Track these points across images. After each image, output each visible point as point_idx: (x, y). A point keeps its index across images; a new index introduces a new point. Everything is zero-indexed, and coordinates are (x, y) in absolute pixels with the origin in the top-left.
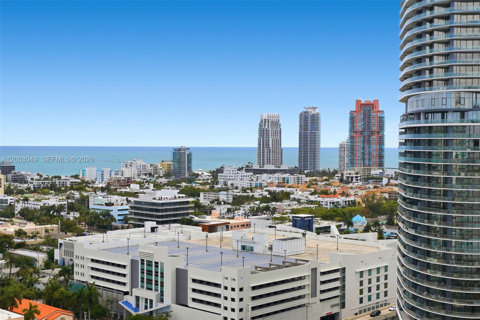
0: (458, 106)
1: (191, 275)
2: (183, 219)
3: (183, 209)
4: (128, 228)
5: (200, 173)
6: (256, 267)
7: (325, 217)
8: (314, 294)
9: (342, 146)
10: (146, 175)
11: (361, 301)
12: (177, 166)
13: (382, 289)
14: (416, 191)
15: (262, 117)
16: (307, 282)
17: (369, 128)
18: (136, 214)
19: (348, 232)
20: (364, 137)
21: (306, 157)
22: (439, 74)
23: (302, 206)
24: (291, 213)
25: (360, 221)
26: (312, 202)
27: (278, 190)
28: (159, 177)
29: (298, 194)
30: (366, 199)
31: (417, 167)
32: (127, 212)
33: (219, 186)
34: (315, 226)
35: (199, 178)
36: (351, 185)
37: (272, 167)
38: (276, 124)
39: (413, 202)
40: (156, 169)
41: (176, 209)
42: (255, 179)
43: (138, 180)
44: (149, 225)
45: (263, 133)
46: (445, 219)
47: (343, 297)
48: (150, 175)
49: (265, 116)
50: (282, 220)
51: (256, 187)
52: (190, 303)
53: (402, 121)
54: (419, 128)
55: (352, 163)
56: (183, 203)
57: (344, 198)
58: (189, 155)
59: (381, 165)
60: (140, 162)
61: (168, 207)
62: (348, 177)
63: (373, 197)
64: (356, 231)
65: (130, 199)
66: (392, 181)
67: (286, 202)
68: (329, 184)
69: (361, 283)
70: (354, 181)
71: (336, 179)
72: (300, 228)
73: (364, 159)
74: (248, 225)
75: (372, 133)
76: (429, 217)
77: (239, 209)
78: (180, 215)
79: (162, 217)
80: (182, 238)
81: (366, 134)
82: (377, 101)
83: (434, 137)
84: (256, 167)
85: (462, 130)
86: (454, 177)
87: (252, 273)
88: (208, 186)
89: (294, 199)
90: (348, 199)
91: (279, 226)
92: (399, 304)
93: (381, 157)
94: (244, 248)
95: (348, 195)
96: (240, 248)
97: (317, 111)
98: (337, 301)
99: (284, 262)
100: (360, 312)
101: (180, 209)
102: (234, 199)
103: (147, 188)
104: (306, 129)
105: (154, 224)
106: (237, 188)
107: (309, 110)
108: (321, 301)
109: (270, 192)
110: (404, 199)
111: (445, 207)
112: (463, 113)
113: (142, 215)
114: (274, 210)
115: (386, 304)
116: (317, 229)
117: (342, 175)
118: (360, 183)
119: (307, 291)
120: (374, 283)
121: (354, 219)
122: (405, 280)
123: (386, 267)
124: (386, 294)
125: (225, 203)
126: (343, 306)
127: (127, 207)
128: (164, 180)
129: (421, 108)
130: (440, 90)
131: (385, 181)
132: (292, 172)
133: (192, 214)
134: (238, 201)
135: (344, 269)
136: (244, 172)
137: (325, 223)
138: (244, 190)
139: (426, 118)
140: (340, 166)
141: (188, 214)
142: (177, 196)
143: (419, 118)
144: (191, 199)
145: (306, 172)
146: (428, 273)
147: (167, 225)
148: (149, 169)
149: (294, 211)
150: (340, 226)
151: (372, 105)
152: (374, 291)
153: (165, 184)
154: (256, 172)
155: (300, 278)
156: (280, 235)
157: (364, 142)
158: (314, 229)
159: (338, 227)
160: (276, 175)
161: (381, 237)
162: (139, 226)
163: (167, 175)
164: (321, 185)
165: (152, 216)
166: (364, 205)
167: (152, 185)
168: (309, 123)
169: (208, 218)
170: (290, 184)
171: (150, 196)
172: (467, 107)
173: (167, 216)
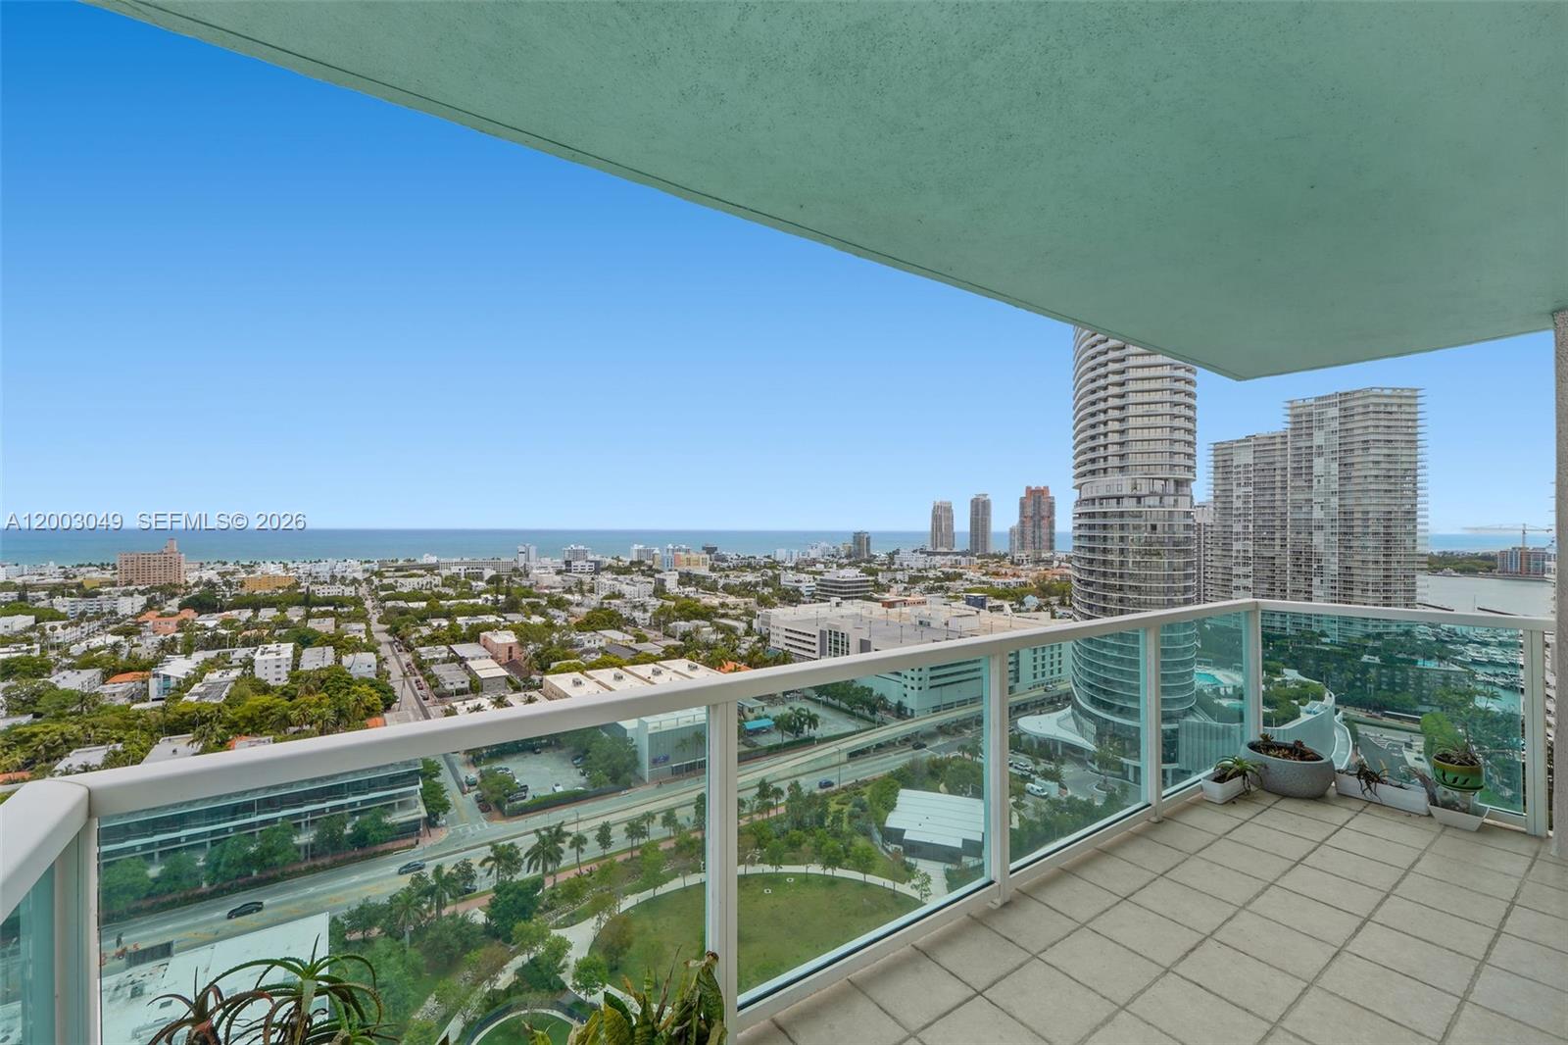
0: (1134, 492)
1: (874, 646)
2: (863, 596)
3: (865, 587)
4: (815, 602)
5: (878, 555)
7: (997, 597)
9: (1012, 530)
10: (829, 556)
11: (1035, 676)
12: (857, 547)
13: (1056, 666)
14: (1091, 573)
15: (934, 503)
17: (1040, 513)
18: (821, 590)
19: (1020, 611)
20: (1034, 521)
21: (977, 540)
22: (1114, 462)
23: (975, 586)
24: (964, 592)
25: (1032, 601)
26: (984, 583)
27: (951, 570)
28: (841, 558)
29: (970, 575)
30: (1037, 580)
31: (1092, 550)
32: (814, 589)
33: (896, 566)
34: (988, 604)
35: (878, 559)
36: (1021, 567)
37: (946, 550)
38: (948, 509)
39: (1088, 584)
40: (838, 551)
41: (858, 587)
42: (929, 561)
43: (823, 560)
44: (835, 600)
45: (936, 517)
46: (1121, 600)
47: (1016, 672)
48: (833, 556)
49: (938, 502)
50: (957, 598)
51: (930, 568)
53: (1076, 506)
54: (1094, 513)
55: (1023, 546)
56: (864, 581)
57: (1015, 579)
58: (869, 538)
59: (1051, 548)
60: (824, 544)
61: (850, 585)
62: (1019, 560)
63: (1044, 579)
64: (1028, 610)
65: (816, 577)
66: (1063, 564)
67: (959, 583)
68: (1001, 566)
69: (1035, 660)
70: (1025, 562)
71: (1007, 562)
72: (973, 605)
73: (1034, 543)
74: (924, 603)
75: (1043, 518)
77: (915, 588)
78: (861, 592)
79: (845, 593)
80: (864, 612)
81: (1037, 518)
82: (1046, 488)
83: (1109, 521)
84: (930, 549)
85: (1139, 515)
86: (1131, 560)
88: (885, 567)
89: (967, 579)
90: (1019, 580)
91: (953, 604)
92: (1074, 681)
93: (1051, 541)
94: (921, 623)
95: (1019, 577)
96: (918, 623)
97: (988, 497)
100: (1034, 687)
101: (861, 587)
102: (909, 578)
103: (831, 567)
104: (977, 515)
105: (838, 600)
106: (912, 568)
107: (980, 497)
109: (943, 573)
110: (1079, 581)
111: (1121, 588)
112: (1139, 499)
113: (827, 591)
114: (948, 589)
115: (1060, 681)
116: (989, 607)
117: (1013, 557)
118: (1031, 565)
120: (1048, 659)
121: (1026, 599)
122: (1080, 657)
123: (1060, 646)
124: (1060, 671)
125: (902, 582)
126: (1017, 680)
127: (814, 584)
128: (845, 561)
129: (1094, 495)
130: (1114, 477)
131: (1056, 563)
132: (964, 554)
133: (871, 591)
134: (914, 581)
136: (918, 553)
137: (998, 602)
138: (919, 571)
139: (1102, 504)
140: (1011, 549)
141: (868, 591)
142: (858, 575)
143: (1094, 504)
144: (871, 578)
145: (977, 554)
147: (850, 601)
148: (832, 551)
149: (966, 591)
150: (1013, 605)
151: (1043, 491)
152: (1048, 667)
153: (846, 565)
154: (929, 554)
156: (955, 612)
157: (1034, 526)
158: (987, 608)
159: (1011, 606)
160: (949, 557)
161: (1053, 616)
162: (824, 601)
163: (848, 556)
164: (992, 567)
165: (836, 592)
166: (1035, 586)
167: (835, 565)
168: (980, 510)
169: (887, 595)
170: (962, 565)
171: (833, 574)
172: (1143, 493)
173: (849, 593)
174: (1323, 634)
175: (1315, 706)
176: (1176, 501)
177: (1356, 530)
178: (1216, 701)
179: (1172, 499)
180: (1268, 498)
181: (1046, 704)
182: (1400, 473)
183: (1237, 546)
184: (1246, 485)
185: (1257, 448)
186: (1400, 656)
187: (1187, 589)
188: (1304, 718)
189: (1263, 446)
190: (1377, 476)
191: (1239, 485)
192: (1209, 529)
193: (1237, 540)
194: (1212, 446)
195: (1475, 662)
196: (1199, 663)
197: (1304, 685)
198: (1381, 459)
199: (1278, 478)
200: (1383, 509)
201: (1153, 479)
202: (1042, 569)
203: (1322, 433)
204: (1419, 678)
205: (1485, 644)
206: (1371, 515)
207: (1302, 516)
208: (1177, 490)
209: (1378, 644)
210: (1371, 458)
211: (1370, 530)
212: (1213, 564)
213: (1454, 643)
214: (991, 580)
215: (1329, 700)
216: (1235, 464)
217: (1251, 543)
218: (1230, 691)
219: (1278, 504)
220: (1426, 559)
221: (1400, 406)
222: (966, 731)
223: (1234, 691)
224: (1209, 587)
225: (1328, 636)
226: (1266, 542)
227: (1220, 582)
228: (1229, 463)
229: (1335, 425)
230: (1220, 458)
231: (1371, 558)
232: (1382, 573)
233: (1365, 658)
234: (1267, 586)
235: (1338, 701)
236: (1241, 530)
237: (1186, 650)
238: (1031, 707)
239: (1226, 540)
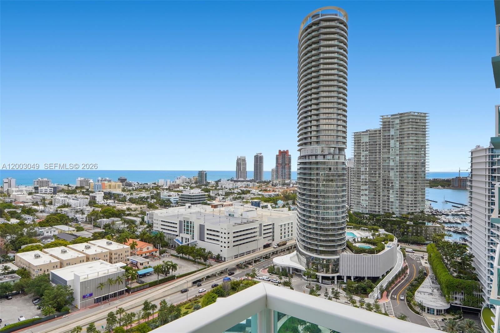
0: (322, 153)
1: (206, 228)
2: (203, 203)
3: (203, 198)
4: (178, 206)
5: (210, 182)
6: (235, 224)
7: (266, 201)
8: (260, 235)
9: (273, 170)
10: (186, 183)
11: (281, 238)
12: (200, 179)
13: (290, 232)
14: (305, 189)
15: (238, 157)
16: (258, 230)
17: (284, 162)
18: (181, 200)
19: (276, 208)
20: (282, 166)
21: (257, 175)
22: (314, 139)
23: (256, 196)
24: (250, 200)
25: (281, 203)
26: (260, 195)
27: (245, 189)
28: (192, 184)
29: (254, 191)
30: (283, 193)
31: (305, 179)
32: (178, 199)
33: (219, 188)
34: (261, 205)
35: (210, 184)
36: (277, 187)
37: (243, 179)
38: (244, 160)
39: (304, 195)
40: (191, 180)
41: (200, 198)
42: (235, 185)
43: (183, 185)
44: (188, 205)
45: (238, 164)
46: (317, 202)
47: (273, 236)
48: (188, 183)
49: (239, 157)
50: (247, 202)
51: (235, 188)
52: (206, 240)
53: (298, 159)
54: (306, 162)
55: (277, 177)
56: (203, 195)
57: (274, 193)
58: (206, 174)
59: (289, 178)
60: (184, 177)
61: (196, 197)
62: (275, 184)
63: (286, 192)
64: (279, 207)
65: (179, 193)
66: (294, 185)
67: (248, 195)
68: (267, 187)
69: (281, 230)
70: (278, 185)
71: (270, 184)
72: (254, 206)
73: (282, 176)
74: (232, 205)
75: (286, 164)
76: (310, 201)
77: (228, 198)
78: (201, 200)
79: (193, 201)
80: (202, 211)
81: (283, 165)
82: (287, 151)
83: (312, 166)
84: (235, 179)
85: (324, 163)
86: (321, 184)
87: (233, 226)
88: (214, 188)
89: (252, 193)
90: (275, 193)
91: (245, 205)
92: (297, 239)
93: (290, 175)
94: (230, 215)
95: (275, 192)
96: (228, 215)
97: (262, 155)
98: (271, 238)
99: (247, 221)
101: (202, 198)
102: (225, 193)
103: (187, 188)
104: (257, 163)
105: (190, 205)
106: (227, 188)
107: (259, 154)
108: (264, 238)
109: (241, 190)
110: (300, 193)
111: (317, 196)
112: (324, 156)
113: (184, 200)
114: (243, 198)
115: (292, 239)
116: (262, 206)
117: (273, 182)
118: (281, 186)
119: (257, 234)
120: (287, 230)
121: (278, 202)
122: (300, 228)
123: (292, 223)
124: (292, 234)
125: (221, 195)
126: (273, 240)
127: (178, 197)
128: (194, 185)
129: (306, 154)
130: (315, 146)
131: (291, 185)
132: (251, 181)
133: (206, 200)
134: (227, 194)
135: (274, 224)
136: (230, 181)
137: (265, 204)
138: (230, 189)
139: (309, 158)
140: (272, 179)
141: (205, 200)
142: (200, 192)
143: (306, 158)
144: (206, 194)
145: (257, 181)
146: (310, 225)
147: (196, 205)
148: (188, 180)
149: (252, 199)
150: (272, 205)
151: (286, 152)
152: (287, 233)
153: (195, 187)
154: (235, 181)
155: (254, 228)
156: (246, 209)
157: (282, 168)
158: (261, 207)
159: (271, 205)
160: (244, 183)
161: (290, 210)
162: (183, 206)
163: (196, 183)
164: (264, 187)
165: (189, 201)
166: (282, 196)
167: (189, 187)
168: (259, 160)
169: (214, 202)
170: (250, 187)
171: (188, 192)
172: (326, 153)
173: (195, 201)
174: (393, 214)
175: (390, 244)
176: (339, 157)
177: (405, 170)
178: (354, 245)
179: (337, 156)
180: (374, 156)
181: (286, 250)
182: (420, 147)
183: (363, 177)
184: (366, 151)
185: (370, 135)
186: (420, 221)
187: (343, 196)
188: (387, 249)
189: (372, 134)
190: (412, 148)
191: (363, 151)
192: (352, 170)
193: (363, 174)
194: (353, 134)
195: (444, 222)
196: (348, 228)
197: (386, 235)
198: (414, 141)
199: (378, 148)
200: (414, 161)
201: (330, 147)
202: (286, 188)
203: (393, 130)
204: (426, 230)
205: (447, 215)
206: (410, 164)
207: (386, 164)
208: (339, 152)
209: (412, 216)
210: (410, 141)
211: (410, 170)
212: (354, 185)
213: (437, 215)
214: (263, 193)
215: (395, 241)
216: (362, 142)
217: (368, 176)
218: (359, 240)
219: (378, 159)
220: (428, 182)
221: (420, 120)
222: (249, 266)
223: (361, 240)
224: (352, 195)
225: (395, 214)
226: (373, 175)
227: (356, 192)
228: (360, 141)
229: (398, 127)
230: (356, 139)
231: (410, 182)
232: (414, 188)
233: (408, 223)
234: (373, 194)
235: (399, 241)
236: (364, 170)
237: (343, 223)
238: (279, 253)
239: (358, 174)
